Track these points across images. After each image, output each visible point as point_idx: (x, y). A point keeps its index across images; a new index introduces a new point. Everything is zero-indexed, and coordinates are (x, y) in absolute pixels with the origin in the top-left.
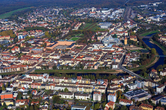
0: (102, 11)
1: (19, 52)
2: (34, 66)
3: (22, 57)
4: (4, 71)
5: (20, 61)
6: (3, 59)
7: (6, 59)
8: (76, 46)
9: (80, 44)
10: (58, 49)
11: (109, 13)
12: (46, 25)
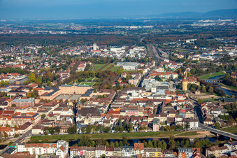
0: (112, 50)
2: (26, 130)
8: (96, 94)
9: (102, 92)
10: (64, 100)
11: (124, 51)
12: (22, 67)
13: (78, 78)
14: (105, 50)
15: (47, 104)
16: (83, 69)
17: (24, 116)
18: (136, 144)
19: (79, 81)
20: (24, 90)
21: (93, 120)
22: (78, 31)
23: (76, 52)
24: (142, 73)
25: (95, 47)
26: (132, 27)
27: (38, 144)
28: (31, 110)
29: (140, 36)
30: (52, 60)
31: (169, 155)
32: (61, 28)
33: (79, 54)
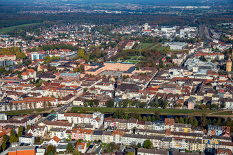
0: (163, 29)
1: (36, 79)
2: (69, 101)
3: (43, 85)
4: (11, 108)
5: (41, 92)
6: (8, 88)
7: (13, 89)
8: (138, 72)
9: (144, 69)
10: (107, 76)
11: (175, 31)
12: (74, 44)
13: (124, 56)
14: (156, 30)
15: (90, 79)
16: (130, 47)
17: (68, 88)
18: (166, 120)
19: (125, 59)
20: (72, 65)
21: (131, 95)
22: (132, 11)
23: (127, 31)
24: (187, 53)
25: (146, 26)
26: (188, 7)
27: (76, 114)
28: (76, 84)
29: (193, 17)
30: (103, 38)
31: (198, 132)
32: (117, 7)
33: (129, 33)
